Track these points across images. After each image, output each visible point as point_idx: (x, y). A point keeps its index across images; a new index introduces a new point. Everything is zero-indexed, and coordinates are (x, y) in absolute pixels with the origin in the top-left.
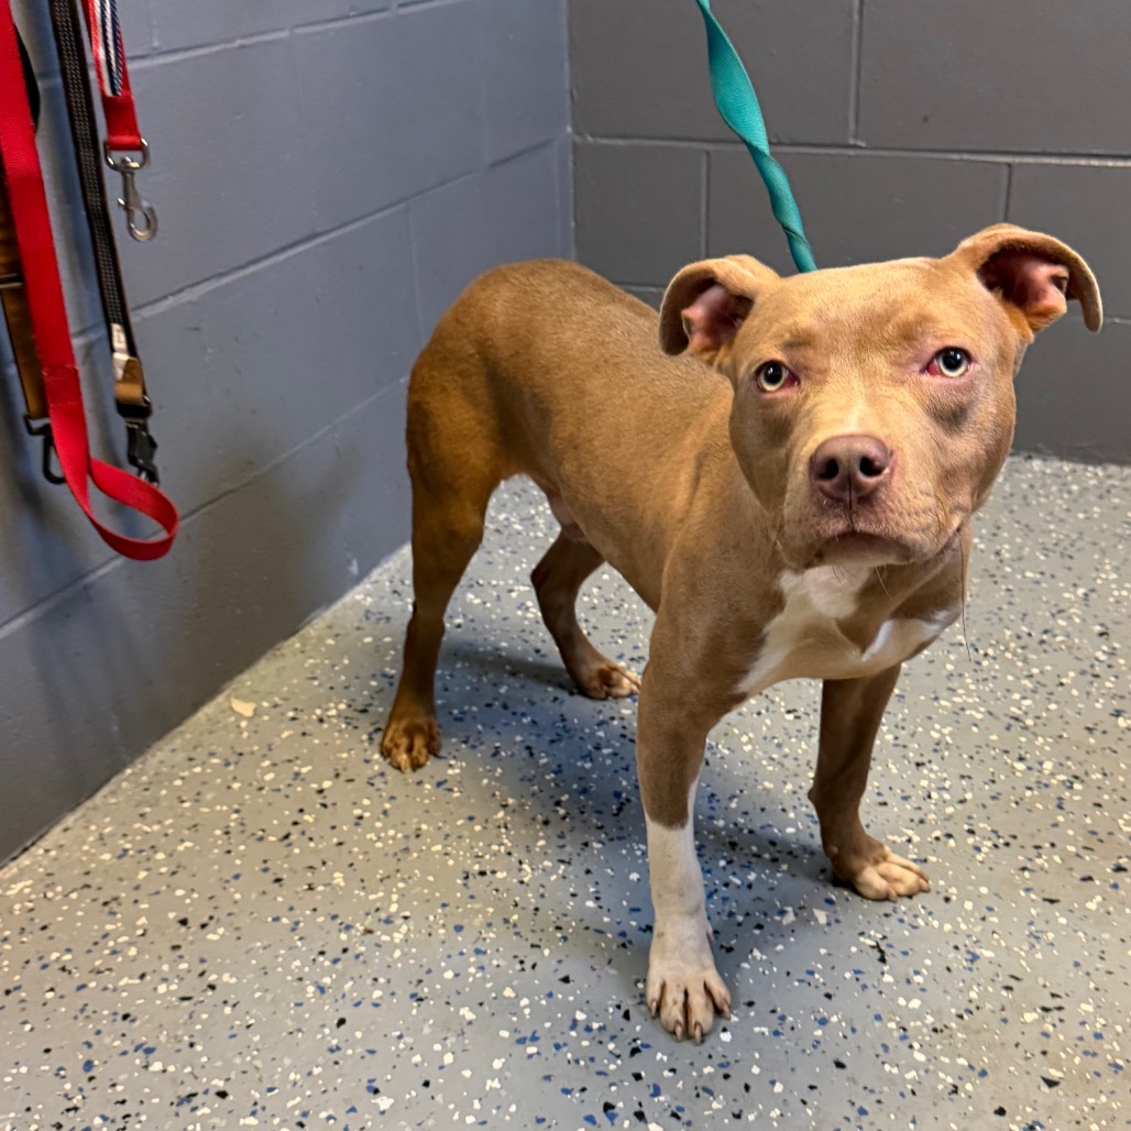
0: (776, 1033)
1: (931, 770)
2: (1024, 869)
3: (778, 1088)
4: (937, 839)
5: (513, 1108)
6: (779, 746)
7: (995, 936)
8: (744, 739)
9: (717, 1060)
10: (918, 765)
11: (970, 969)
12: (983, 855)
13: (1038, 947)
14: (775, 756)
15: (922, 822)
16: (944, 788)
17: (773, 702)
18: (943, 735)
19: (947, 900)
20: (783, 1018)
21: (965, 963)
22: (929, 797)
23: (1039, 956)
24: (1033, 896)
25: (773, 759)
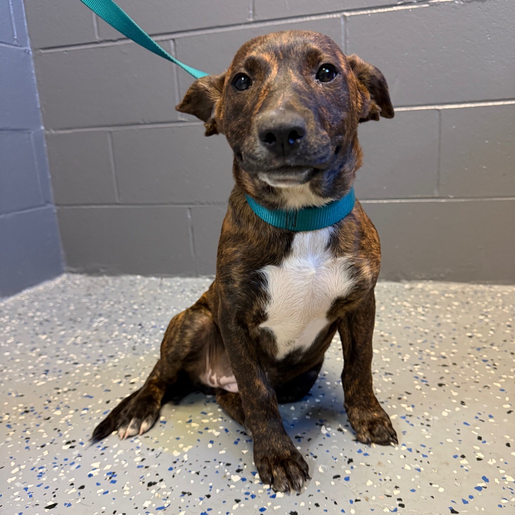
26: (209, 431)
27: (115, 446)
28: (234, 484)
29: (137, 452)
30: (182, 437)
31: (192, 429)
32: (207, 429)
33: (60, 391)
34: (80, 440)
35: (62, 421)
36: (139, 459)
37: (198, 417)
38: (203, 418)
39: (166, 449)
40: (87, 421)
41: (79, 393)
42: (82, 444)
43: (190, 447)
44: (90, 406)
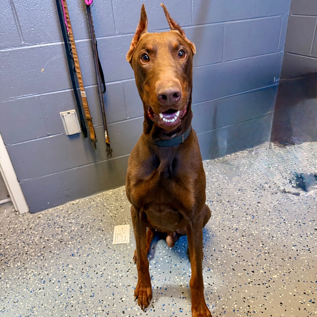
0: (168, 263)
1: (244, 238)
2: (236, 262)
3: (159, 270)
4: (228, 249)
5: (128, 252)
6: (224, 221)
7: (217, 269)
8: (219, 217)
9: (157, 261)
10: (243, 236)
11: (206, 271)
12: (233, 256)
13: (221, 275)
14: (220, 222)
15: (230, 245)
16: (242, 242)
17: (232, 213)
18: (255, 233)
19: (217, 259)
20: (171, 261)
21: (206, 270)
22: (237, 242)
23: (219, 276)
24: (232, 267)
25: (219, 222)
26: (265, 231)
27: (242, 222)
28: (260, 246)
29: (245, 227)
30: (258, 229)
31: (262, 228)
32: (265, 230)
33: (239, 199)
34: (236, 217)
35: (235, 209)
36: (245, 229)
37: (266, 226)
38: (267, 227)
39: (252, 230)
40: (240, 212)
41: (243, 202)
42: (235, 218)
43: (257, 233)
44: (243, 208)
